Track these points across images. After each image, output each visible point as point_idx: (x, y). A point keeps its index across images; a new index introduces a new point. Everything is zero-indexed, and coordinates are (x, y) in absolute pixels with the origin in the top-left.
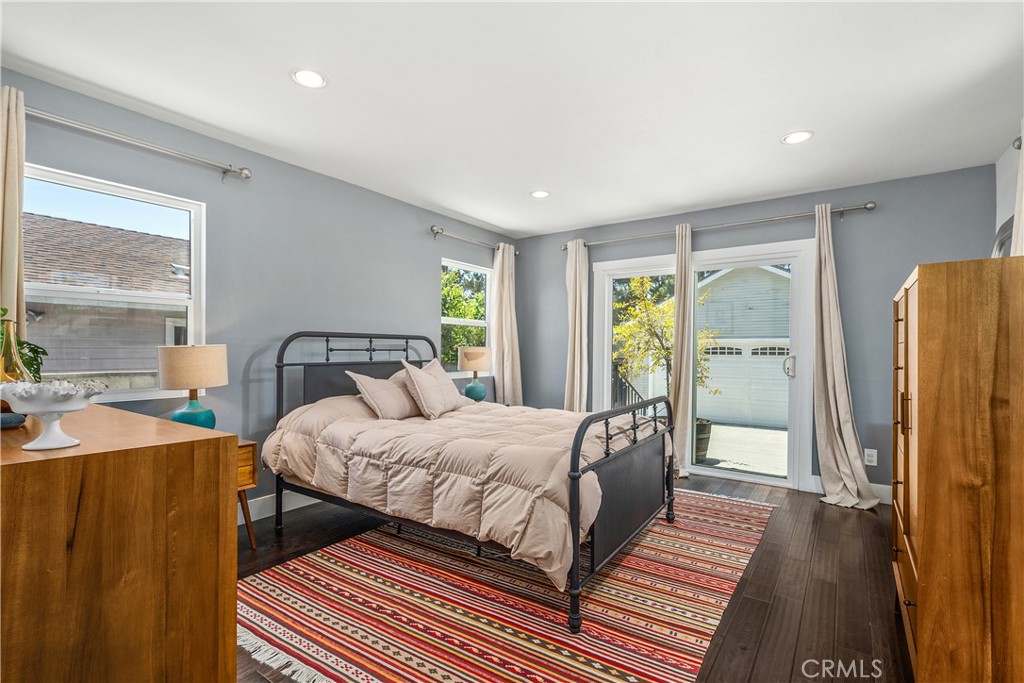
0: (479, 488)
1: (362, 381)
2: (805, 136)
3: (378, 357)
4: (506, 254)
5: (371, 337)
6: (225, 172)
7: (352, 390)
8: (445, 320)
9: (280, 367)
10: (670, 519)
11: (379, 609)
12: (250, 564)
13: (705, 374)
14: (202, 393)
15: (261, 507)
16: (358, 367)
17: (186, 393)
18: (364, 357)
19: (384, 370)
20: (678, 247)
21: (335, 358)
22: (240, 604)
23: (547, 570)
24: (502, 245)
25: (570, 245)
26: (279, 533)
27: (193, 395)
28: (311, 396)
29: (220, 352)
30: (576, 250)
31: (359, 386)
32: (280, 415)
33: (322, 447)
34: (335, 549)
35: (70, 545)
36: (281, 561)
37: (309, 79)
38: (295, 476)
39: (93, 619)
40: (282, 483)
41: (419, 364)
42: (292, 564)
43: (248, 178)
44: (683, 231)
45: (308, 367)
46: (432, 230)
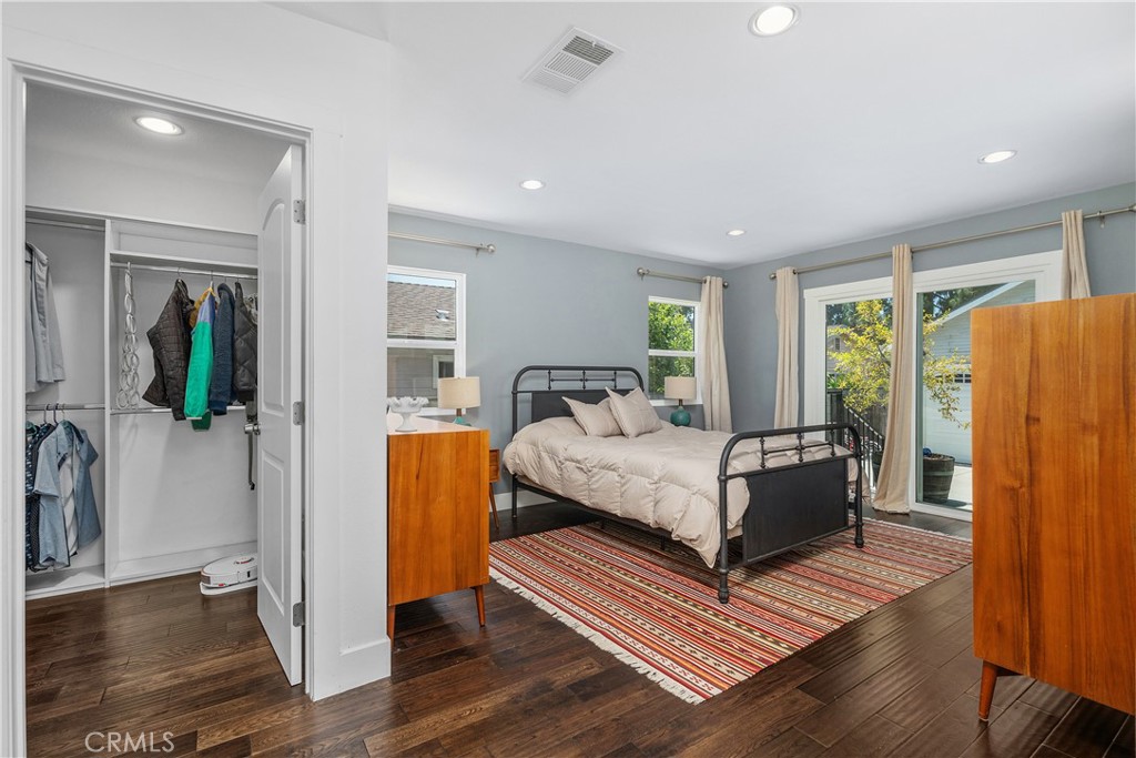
0: (653, 487)
1: (574, 405)
2: (1006, 155)
3: (590, 386)
4: (713, 287)
5: (584, 369)
6: (478, 249)
7: (568, 413)
8: (653, 352)
9: (515, 393)
10: (859, 544)
11: (579, 570)
12: (496, 535)
13: (952, 405)
14: (464, 412)
15: (503, 501)
16: (573, 394)
17: (455, 412)
18: (578, 386)
19: (594, 397)
20: (895, 269)
21: (556, 386)
22: (490, 568)
23: (698, 549)
24: (708, 278)
25: (780, 273)
26: (514, 520)
27: (459, 411)
28: (537, 416)
29: (475, 381)
30: (785, 276)
31: (573, 409)
32: (515, 430)
33: (544, 454)
34: (555, 534)
35: (417, 477)
36: (516, 536)
37: (532, 185)
38: (525, 477)
39: (426, 515)
40: (517, 483)
41: (624, 392)
42: (522, 539)
43: (493, 251)
44: (901, 252)
45: (535, 393)
46: (639, 273)
